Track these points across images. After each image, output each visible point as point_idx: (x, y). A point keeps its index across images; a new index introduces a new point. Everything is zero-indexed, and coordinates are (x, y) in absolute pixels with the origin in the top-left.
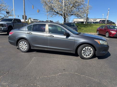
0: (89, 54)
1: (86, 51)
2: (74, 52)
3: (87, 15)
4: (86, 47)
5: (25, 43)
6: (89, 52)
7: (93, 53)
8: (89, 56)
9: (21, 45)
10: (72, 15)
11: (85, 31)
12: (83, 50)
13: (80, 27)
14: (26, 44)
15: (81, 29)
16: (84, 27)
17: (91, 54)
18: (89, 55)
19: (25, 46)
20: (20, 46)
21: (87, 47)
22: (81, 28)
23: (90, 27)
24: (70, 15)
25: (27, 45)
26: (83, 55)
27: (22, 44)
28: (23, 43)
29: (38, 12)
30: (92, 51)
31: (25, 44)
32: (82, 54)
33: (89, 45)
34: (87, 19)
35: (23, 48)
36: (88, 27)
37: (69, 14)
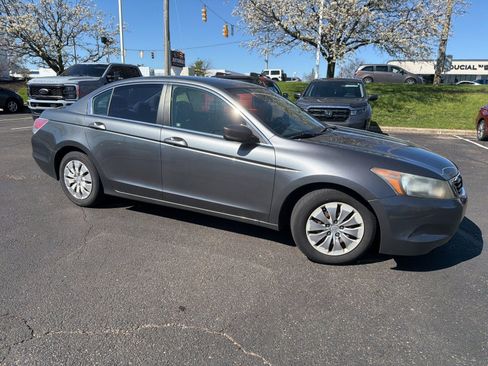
0: (344, 238)
1: (328, 225)
2: (274, 225)
3: (444, 42)
4: (328, 206)
5: (85, 169)
6: (345, 230)
7: (368, 239)
8: (346, 251)
9: (70, 175)
10: (364, 42)
11: (420, 117)
12: (313, 218)
13: (399, 100)
14: (86, 174)
15: (400, 108)
16: (420, 99)
17: (358, 241)
18: (343, 245)
19: (84, 178)
20: (66, 178)
21: (331, 206)
22: (402, 103)
23: (452, 100)
24: (354, 45)
25: (89, 177)
26: (313, 243)
27: (72, 170)
28: (77, 169)
29: (227, 36)
30: (359, 225)
31: (82, 173)
32: (309, 236)
33: (345, 196)
34: (443, 61)
35: (78, 191)
36: (439, 100)
37: (349, 41)
